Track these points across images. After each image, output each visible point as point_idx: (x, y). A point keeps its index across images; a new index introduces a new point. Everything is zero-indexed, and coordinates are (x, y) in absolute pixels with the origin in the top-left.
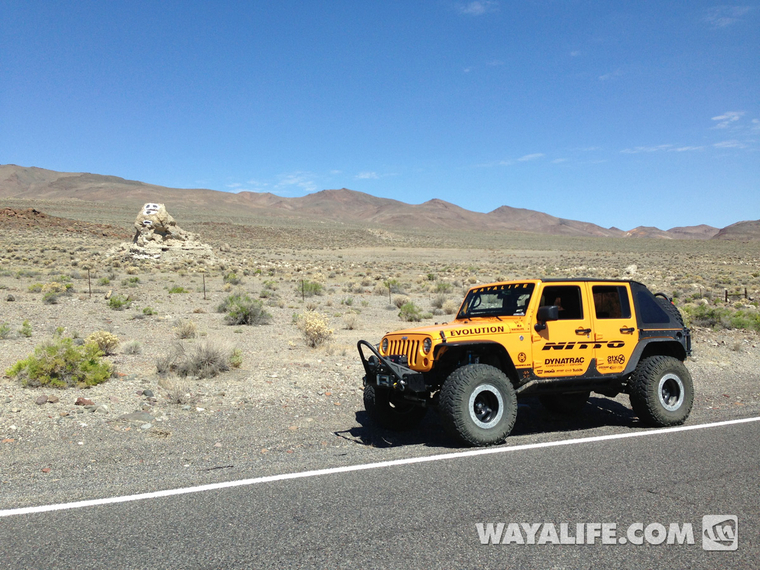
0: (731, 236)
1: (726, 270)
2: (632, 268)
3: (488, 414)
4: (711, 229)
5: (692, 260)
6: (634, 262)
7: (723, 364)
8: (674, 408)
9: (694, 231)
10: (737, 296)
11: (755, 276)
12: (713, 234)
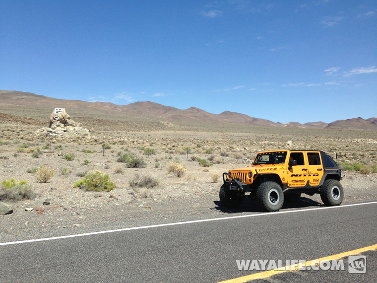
0: (334, 127)
1: (333, 144)
2: (290, 142)
3: (273, 200)
4: (324, 124)
5: (317, 139)
6: (290, 139)
7: (346, 184)
8: (337, 199)
9: (316, 125)
10: (341, 156)
11: (347, 146)
12: (325, 126)
